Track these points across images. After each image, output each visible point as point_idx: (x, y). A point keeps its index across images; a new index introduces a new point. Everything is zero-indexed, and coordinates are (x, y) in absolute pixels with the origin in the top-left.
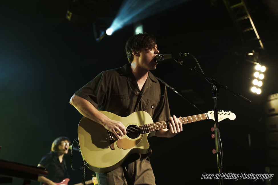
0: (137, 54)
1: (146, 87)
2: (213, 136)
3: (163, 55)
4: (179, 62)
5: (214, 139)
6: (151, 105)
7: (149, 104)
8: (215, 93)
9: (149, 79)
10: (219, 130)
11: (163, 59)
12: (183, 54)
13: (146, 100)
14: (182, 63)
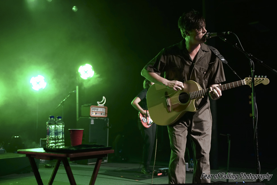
0: (188, 33)
1: (198, 58)
2: (250, 102)
3: (210, 34)
4: (223, 40)
5: (251, 105)
6: (203, 72)
7: (201, 71)
8: (252, 67)
9: (201, 51)
10: (255, 98)
11: (210, 37)
12: (227, 33)
13: (199, 68)
14: (225, 40)
